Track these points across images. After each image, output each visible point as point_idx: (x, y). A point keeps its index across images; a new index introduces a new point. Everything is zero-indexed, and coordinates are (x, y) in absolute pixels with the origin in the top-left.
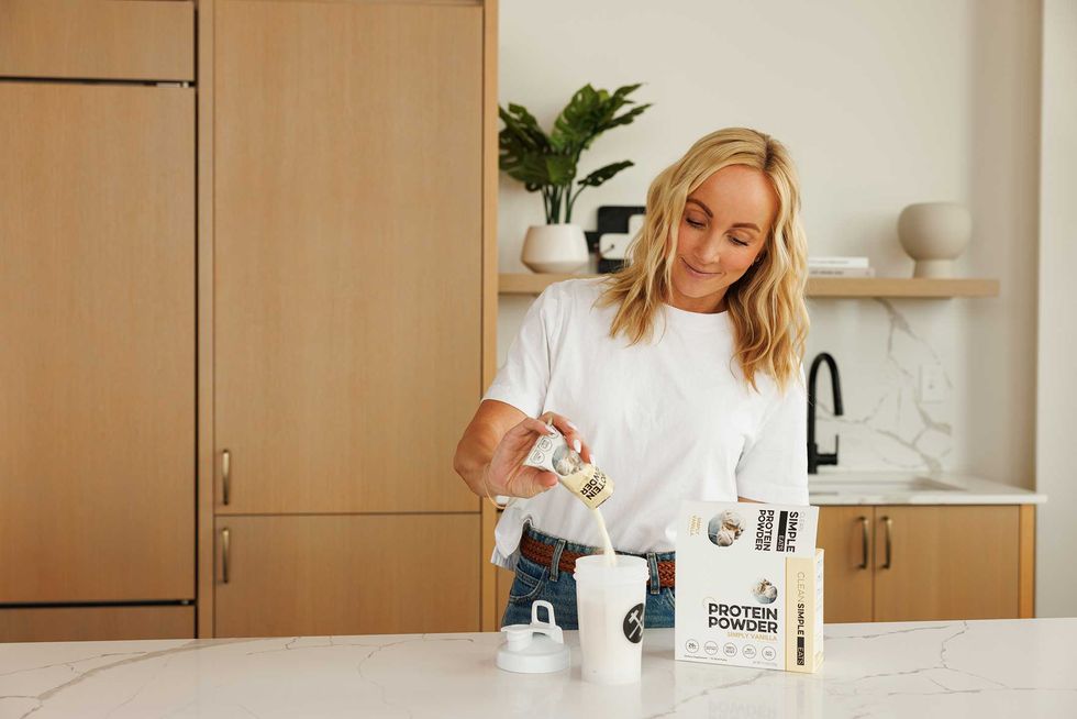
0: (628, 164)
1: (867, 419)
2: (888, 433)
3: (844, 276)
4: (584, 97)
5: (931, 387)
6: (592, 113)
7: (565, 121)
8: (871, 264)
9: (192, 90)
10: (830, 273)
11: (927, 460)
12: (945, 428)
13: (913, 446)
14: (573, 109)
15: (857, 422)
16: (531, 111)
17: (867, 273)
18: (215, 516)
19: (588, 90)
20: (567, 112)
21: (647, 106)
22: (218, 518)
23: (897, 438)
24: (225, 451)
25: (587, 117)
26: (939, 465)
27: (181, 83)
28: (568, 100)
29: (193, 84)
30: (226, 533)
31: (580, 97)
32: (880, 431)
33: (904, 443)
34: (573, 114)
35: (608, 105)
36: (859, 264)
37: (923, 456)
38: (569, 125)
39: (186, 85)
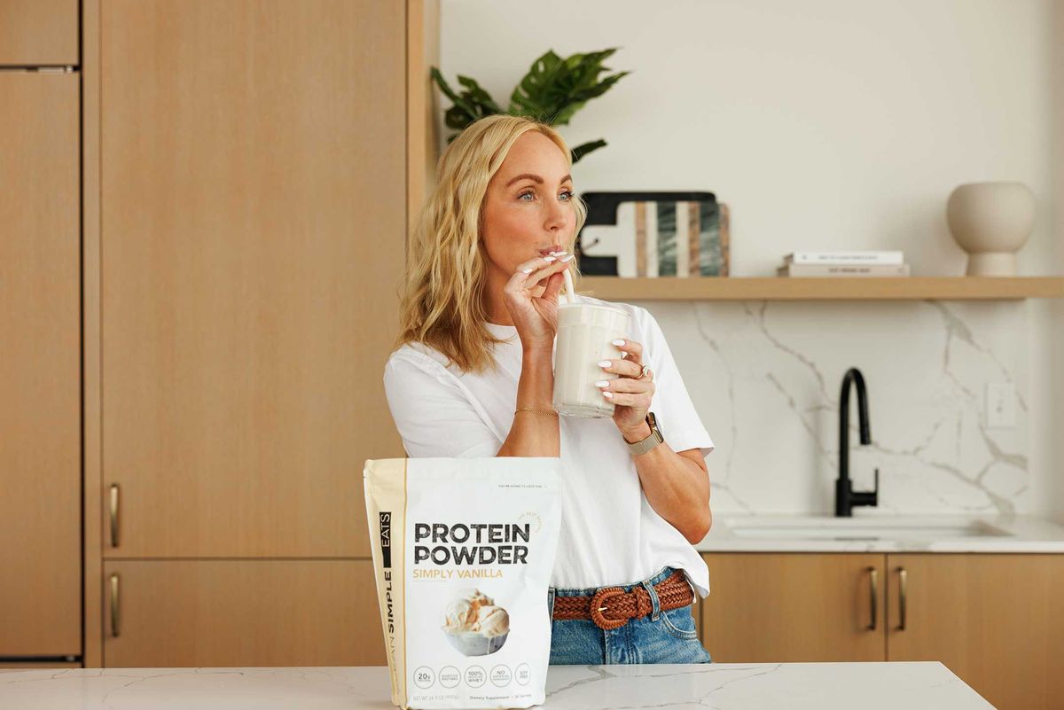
0: (601, 144)
1: (917, 450)
2: (947, 468)
3: (873, 274)
4: (546, 67)
5: (999, 409)
6: (557, 84)
7: (525, 95)
8: (906, 260)
9: (76, 75)
10: (853, 270)
11: (996, 500)
12: (1020, 461)
13: (977, 483)
14: (533, 80)
15: (905, 453)
16: (483, 85)
17: (901, 270)
18: (103, 559)
19: (550, 57)
20: (525, 83)
21: (623, 74)
22: (106, 563)
23: (956, 472)
24: (114, 486)
25: (553, 89)
26: (1011, 506)
27: (65, 67)
28: (526, 69)
29: (78, 68)
30: (115, 580)
31: (541, 68)
32: (934, 464)
33: (968, 480)
34: (532, 85)
35: (577, 74)
36: (891, 260)
37: (990, 495)
38: (530, 99)
39: (70, 69)
